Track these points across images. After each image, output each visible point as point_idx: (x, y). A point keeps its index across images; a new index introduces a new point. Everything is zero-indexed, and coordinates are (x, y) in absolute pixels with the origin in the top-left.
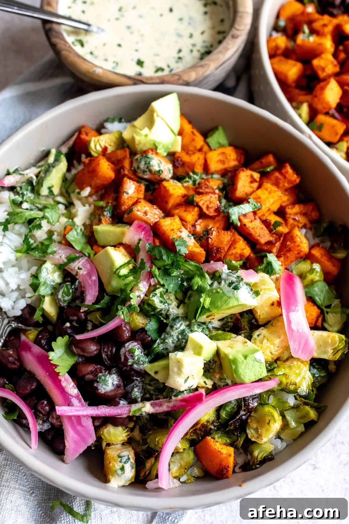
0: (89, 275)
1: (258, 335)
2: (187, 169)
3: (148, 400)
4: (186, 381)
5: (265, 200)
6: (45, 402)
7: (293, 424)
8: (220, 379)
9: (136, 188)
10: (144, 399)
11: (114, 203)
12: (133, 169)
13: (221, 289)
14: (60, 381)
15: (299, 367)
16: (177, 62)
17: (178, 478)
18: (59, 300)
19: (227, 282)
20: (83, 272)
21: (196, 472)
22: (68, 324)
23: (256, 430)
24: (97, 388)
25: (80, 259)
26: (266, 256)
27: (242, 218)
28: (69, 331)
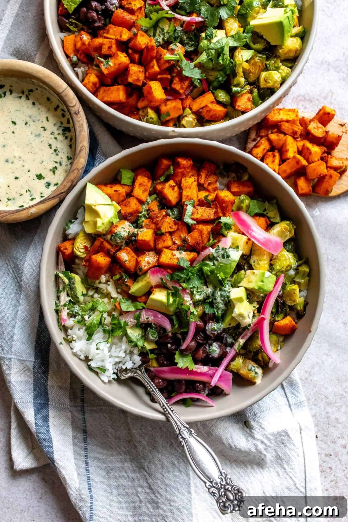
0: (156, 316)
1: (254, 262)
2: (135, 214)
3: (238, 338)
4: (249, 317)
5: (192, 195)
6: (198, 385)
7: (302, 281)
8: (258, 298)
9: (127, 254)
10: (236, 339)
11: (123, 269)
12: (114, 246)
13: (222, 263)
14: (196, 371)
15: (282, 255)
16: (57, 155)
17: (278, 350)
18: (153, 340)
19: (220, 256)
20: (151, 319)
21: (281, 339)
22: (169, 345)
23: (291, 300)
24: (213, 357)
25: (142, 314)
26: (220, 222)
27: (193, 217)
28: (174, 347)
